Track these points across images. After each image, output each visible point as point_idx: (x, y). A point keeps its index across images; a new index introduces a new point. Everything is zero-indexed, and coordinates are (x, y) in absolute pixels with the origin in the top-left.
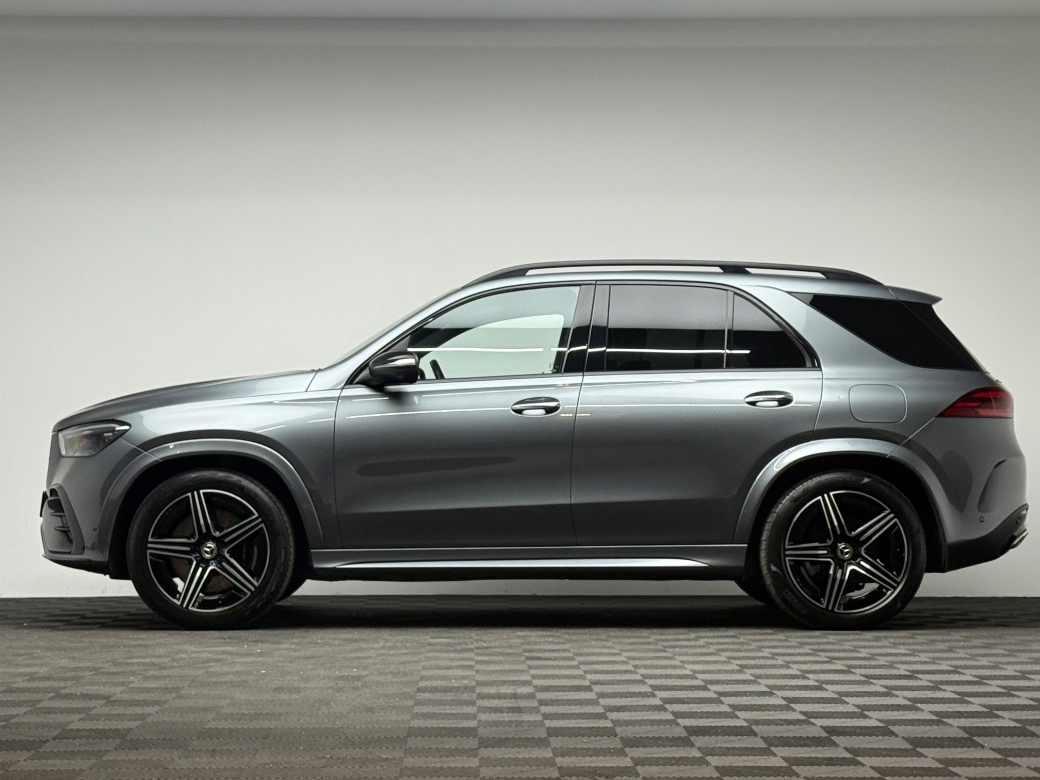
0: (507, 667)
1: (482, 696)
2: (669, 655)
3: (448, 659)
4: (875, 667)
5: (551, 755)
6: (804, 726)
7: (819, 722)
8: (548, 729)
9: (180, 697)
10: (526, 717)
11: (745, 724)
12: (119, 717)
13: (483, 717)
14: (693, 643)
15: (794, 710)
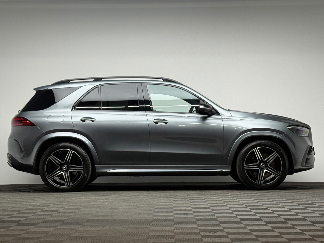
0: (183, 202)
1: (175, 210)
2: (235, 198)
3: (165, 200)
4: (301, 201)
5: (197, 226)
6: (278, 218)
7: (282, 217)
8: (196, 219)
9: (80, 211)
10: (189, 216)
11: (259, 217)
12: (61, 216)
13: (176, 216)
14: (243, 195)
15: (274, 213)
